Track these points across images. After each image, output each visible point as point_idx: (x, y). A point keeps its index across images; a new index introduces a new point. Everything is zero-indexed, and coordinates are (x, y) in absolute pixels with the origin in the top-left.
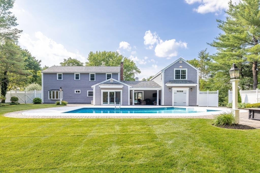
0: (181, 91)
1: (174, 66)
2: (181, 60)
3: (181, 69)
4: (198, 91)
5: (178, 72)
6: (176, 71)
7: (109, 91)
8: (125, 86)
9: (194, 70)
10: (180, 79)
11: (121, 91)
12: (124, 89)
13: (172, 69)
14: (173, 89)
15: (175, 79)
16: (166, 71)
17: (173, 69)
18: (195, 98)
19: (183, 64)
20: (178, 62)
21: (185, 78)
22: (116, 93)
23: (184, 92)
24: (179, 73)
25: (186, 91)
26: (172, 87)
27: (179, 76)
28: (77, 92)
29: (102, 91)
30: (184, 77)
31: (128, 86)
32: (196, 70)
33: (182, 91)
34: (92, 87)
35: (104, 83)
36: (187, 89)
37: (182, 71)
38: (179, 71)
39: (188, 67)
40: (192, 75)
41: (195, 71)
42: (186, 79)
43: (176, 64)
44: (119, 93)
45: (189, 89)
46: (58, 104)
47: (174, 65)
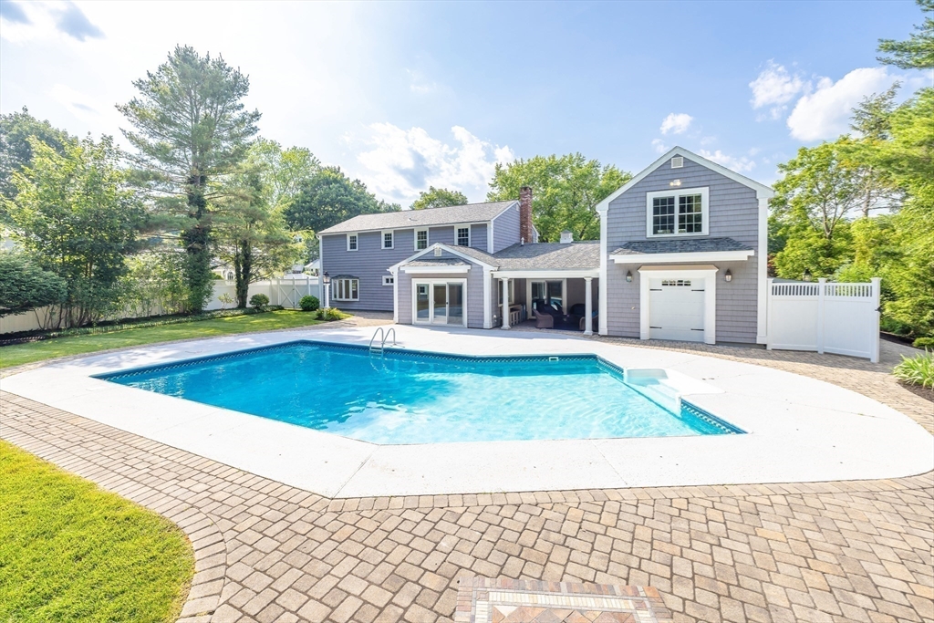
0: (680, 283)
1: (646, 184)
2: (677, 156)
3: (677, 194)
4: (764, 283)
5: (663, 206)
6: (656, 201)
7: (432, 283)
8: (474, 266)
9: (743, 190)
10: (677, 233)
11: (464, 281)
12: (475, 276)
13: (639, 195)
14: (645, 275)
15: (650, 234)
16: (612, 207)
17: (643, 194)
18: (748, 314)
19: (688, 170)
20: (665, 167)
21: (699, 228)
22: (452, 287)
23: (694, 286)
24: (672, 210)
25: (703, 280)
26: (639, 266)
27: (672, 219)
28: (387, 281)
29: (416, 282)
30: (692, 223)
31: (482, 267)
32: (755, 191)
33: (688, 284)
34: (391, 269)
35: (418, 260)
36: (709, 276)
37: (682, 200)
38: (671, 200)
39: (712, 183)
40: (730, 213)
41: (748, 195)
42: (705, 231)
43: (659, 173)
44: (460, 287)
45: (717, 273)
46: (320, 317)
47: (648, 179)
